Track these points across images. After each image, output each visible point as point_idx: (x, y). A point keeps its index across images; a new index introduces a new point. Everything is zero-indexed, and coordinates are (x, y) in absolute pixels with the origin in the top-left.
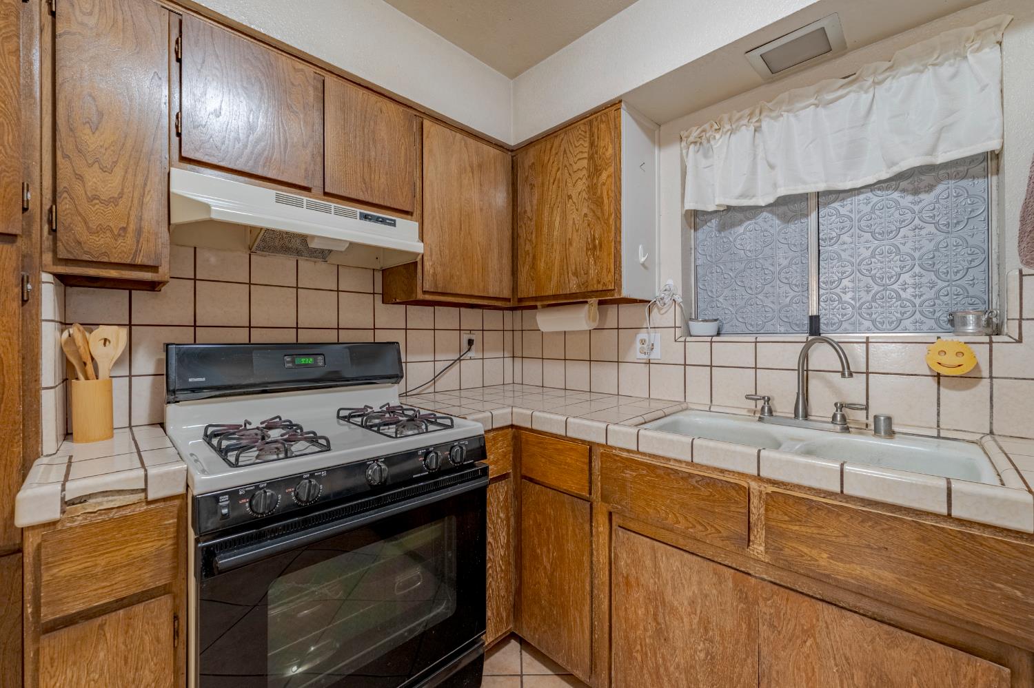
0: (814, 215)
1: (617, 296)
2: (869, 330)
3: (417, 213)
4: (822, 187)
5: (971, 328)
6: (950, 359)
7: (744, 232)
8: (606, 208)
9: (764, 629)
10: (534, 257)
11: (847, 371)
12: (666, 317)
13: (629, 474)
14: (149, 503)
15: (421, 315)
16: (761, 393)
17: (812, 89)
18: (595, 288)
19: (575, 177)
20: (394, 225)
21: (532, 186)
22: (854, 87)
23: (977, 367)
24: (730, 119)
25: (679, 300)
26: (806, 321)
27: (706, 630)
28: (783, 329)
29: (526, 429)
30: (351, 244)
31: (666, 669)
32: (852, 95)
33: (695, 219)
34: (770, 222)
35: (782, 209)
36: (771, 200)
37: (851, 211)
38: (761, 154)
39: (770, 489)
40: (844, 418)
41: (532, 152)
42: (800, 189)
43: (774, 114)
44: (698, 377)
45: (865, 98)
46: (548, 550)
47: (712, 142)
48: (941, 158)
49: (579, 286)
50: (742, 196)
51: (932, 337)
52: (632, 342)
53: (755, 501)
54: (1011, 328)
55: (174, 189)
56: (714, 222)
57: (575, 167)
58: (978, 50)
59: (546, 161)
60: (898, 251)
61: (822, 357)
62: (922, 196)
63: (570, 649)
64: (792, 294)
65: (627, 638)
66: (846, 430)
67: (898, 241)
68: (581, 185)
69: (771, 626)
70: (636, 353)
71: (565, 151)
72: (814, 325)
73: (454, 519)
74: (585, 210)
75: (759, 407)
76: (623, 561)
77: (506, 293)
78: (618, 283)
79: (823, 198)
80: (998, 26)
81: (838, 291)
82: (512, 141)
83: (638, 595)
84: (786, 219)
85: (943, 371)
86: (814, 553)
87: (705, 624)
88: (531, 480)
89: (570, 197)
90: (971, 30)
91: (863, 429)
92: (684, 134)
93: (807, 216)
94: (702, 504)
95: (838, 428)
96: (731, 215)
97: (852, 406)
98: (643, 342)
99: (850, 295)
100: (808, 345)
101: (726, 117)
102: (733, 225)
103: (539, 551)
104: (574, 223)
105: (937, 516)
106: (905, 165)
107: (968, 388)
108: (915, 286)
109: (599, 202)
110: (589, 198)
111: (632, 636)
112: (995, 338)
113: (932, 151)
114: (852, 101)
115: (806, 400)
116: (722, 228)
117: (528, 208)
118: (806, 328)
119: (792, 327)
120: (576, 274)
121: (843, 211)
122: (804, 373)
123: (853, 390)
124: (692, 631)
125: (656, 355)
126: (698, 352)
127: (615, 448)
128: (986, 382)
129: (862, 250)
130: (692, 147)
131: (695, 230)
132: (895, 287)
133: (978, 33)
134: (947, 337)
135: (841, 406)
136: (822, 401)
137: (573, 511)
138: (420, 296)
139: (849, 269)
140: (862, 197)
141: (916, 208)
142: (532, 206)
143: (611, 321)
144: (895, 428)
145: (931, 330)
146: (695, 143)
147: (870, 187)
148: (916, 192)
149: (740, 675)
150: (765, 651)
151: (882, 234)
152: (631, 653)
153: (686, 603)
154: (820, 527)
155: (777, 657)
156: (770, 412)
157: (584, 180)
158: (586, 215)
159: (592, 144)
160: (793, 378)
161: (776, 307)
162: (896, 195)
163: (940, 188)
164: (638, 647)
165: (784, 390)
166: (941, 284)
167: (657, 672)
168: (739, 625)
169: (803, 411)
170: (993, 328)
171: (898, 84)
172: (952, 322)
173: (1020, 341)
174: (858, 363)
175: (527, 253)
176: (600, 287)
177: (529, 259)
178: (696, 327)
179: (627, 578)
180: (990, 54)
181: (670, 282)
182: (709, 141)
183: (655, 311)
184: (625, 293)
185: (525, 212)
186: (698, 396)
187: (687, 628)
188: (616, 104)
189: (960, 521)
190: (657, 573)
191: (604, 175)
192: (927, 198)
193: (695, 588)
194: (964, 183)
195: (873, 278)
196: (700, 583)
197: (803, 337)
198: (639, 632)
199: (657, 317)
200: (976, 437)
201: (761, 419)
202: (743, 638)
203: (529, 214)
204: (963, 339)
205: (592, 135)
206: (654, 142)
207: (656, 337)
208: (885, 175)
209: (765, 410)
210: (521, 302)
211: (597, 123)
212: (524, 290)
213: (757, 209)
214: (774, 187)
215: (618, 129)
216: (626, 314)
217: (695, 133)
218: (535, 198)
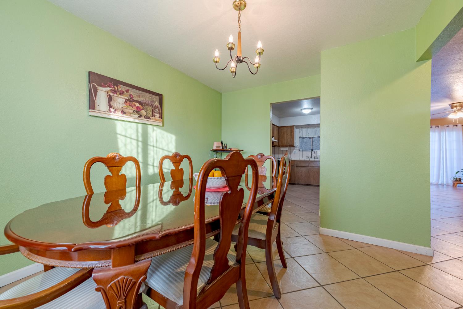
3: (274, 137)
7: (305, 139)
9: (310, 171)
10: (282, 141)
13: (299, 162)
17: (312, 127)
18: (291, 145)
21: (282, 132)
25: (299, 147)
33: (300, 137)
34: (308, 139)
36: (308, 137)
37: (315, 139)
41: (282, 128)
43: (309, 128)
45: (316, 129)
49: (289, 145)
52: (293, 151)
53: (309, 162)
56: (302, 138)
57: (289, 132)
59: (284, 129)
61: (313, 152)
64: (310, 146)
70: (293, 153)
71: (287, 129)
72: (312, 149)
76: (298, 170)
78: (294, 145)
79: (313, 137)
82: (279, 126)
83: (299, 173)
86: (313, 165)
89: (288, 135)
92: (299, 128)
94: (305, 163)
96: (303, 138)
97: (315, 157)
99: (315, 147)
101: (304, 128)
104: (288, 138)
109: (292, 136)
119: (310, 150)
120: (288, 143)
122: (311, 154)
123: (315, 155)
125: (296, 153)
126: (301, 152)
130: (300, 130)
131: (300, 139)
132: (319, 146)
136: (313, 157)
137: (292, 167)
143: (290, 149)
152: (298, 178)
158: (290, 137)
161: (308, 148)
165: (310, 156)
168: (308, 172)
169: (311, 158)
174: (316, 153)
177: (280, 141)
178: (300, 150)
181: (298, 145)
183: (296, 148)
186: (301, 156)
188: (294, 126)
191: (292, 133)
193: (304, 170)
197: (311, 151)
206: (296, 128)
207: (296, 151)
209: (308, 157)
210: (279, 146)
211: (292, 128)
212: (280, 145)
213: (306, 137)
214: (309, 135)
215: (294, 129)
216: (292, 148)
217: (301, 128)
218: (282, 133)
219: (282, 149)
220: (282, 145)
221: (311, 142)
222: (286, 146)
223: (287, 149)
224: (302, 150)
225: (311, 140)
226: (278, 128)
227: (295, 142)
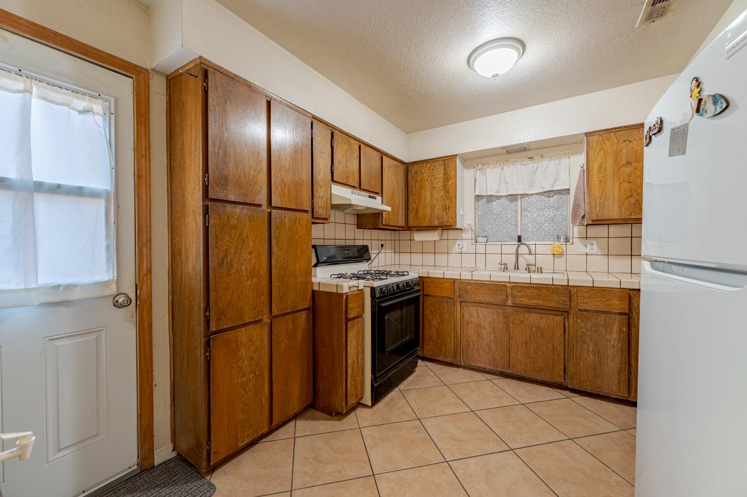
0: (519, 201)
1: (454, 228)
2: (536, 241)
3: (380, 194)
4: (522, 193)
5: (562, 240)
6: (556, 249)
7: (495, 204)
8: (451, 194)
9: (511, 325)
10: (417, 210)
11: (530, 254)
12: (467, 235)
13: (469, 287)
14: (358, 290)
15: (383, 235)
16: (503, 262)
17: (520, 160)
18: (446, 224)
19: (438, 180)
20: (376, 199)
21: (416, 181)
22: (532, 161)
23: (563, 251)
24: (493, 164)
25: (474, 229)
26: (517, 238)
27: (494, 330)
28: (509, 240)
29: (426, 277)
30: (367, 207)
31: (481, 347)
32: (532, 164)
33: (478, 198)
34: (504, 201)
35: (509, 198)
36: (506, 194)
37: (531, 201)
38: (503, 177)
39: (513, 285)
40: (529, 269)
41: (416, 166)
42: (516, 193)
43: (508, 165)
44: (481, 258)
45: (535, 165)
46: (436, 319)
47: (486, 170)
48: (555, 189)
49: (439, 223)
50: (496, 192)
51: (552, 243)
52: (454, 245)
53: (508, 289)
54: (571, 240)
55: (332, 192)
56: (485, 200)
57: (438, 177)
58: (564, 158)
59: (423, 171)
60: (544, 215)
61: (523, 249)
62: (551, 198)
63: (446, 351)
64: (512, 228)
65: (467, 341)
66: (529, 272)
67: (544, 212)
68: (440, 184)
69: (513, 323)
70: (456, 249)
71: (432, 170)
72: (520, 239)
73: (413, 305)
74: (442, 194)
75: (503, 268)
76: (466, 316)
77: (404, 225)
78: (455, 222)
79: (524, 195)
80: (569, 153)
81: (527, 227)
82: (407, 161)
83: (471, 326)
84: (511, 201)
85: (555, 253)
86: (524, 300)
87: (494, 329)
88: (428, 295)
89: (435, 188)
90: (562, 153)
91: (534, 272)
92: (475, 166)
93: (517, 201)
94: (493, 292)
95: (527, 272)
96: (490, 198)
97: (531, 265)
98: (459, 245)
99: (530, 229)
100: (519, 246)
101: (492, 163)
102: (492, 201)
103: (432, 321)
104: (437, 198)
105: (550, 285)
106: (546, 190)
107: (560, 258)
108: (549, 227)
109: (448, 192)
110: (444, 190)
111: (469, 340)
112: (567, 243)
113: (553, 186)
114: (531, 165)
115: (518, 263)
116: (488, 202)
117: (414, 190)
118: (517, 240)
119: (512, 239)
120: (437, 218)
121: (529, 200)
122: (517, 255)
123: (531, 259)
124: (490, 332)
125: (464, 250)
126: (481, 248)
127: (463, 280)
128: (565, 256)
129: (534, 214)
130: (478, 171)
131: (478, 201)
132: (543, 227)
133: (564, 154)
134: (557, 243)
135: (528, 265)
136: (522, 264)
137: (447, 303)
138: (382, 227)
139: (530, 220)
140: (534, 196)
141: (549, 202)
142: (416, 188)
143: (445, 237)
144: (543, 271)
145: (553, 241)
146: (479, 170)
147: (537, 194)
148: (549, 197)
149: (504, 340)
150: (511, 330)
151: (540, 209)
152: (469, 346)
153: (488, 324)
154: (525, 292)
155: (514, 331)
156: (507, 268)
157: (441, 182)
158: (442, 196)
159: (445, 169)
160: (514, 256)
161: (507, 232)
162: (544, 197)
163: (555, 197)
164: (472, 343)
165: (510, 260)
166: (555, 226)
167: (478, 348)
168: (504, 326)
169: (517, 267)
170: (567, 240)
171: (544, 163)
172: (558, 238)
173: (573, 244)
174: (533, 252)
175: (413, 208)
176: (448, 224)
177: (414, 211)
178: (479, 239)
179: (468, 321)
180: (567, 160)
181: (470, 222)
182: (484, 169)
183: (464, 233)
184: (458, 227)
185: (412, 191)
186: (481, 264)
187: (488, 331)
188: (455, 156)
189: (555, 285)
190: (478, 317)
191: (450, 182)
192: (552, 199)
193: (491, 319)
194: (562, 196)
195: (537, 223)
196: (492, 317)
197: (516, 243)
198: (472, 338)
199: (464, 235)
200: (562, 272)
201: (504, 271)
202: (505, 328)
203: (414, 192)
204: (560, 243)
205: (445, 165)
206: (464, 167)
207: (465, 243)
208: (540, 191)
209: (505, 268)
210: (408, 228)
211: (447, 162)
212: (411, 223)
213: (501, 197)
214: (508, 190)
215: (455, 165)
216: (452, 234)
217: (480, 167)
218: (418, 185)
219: (419, 237)
220: (416, 225)
221: (517, 212)
222: (431, 228)
223: (434, 236)
224: (484, 239)
225: (516, 207)
226: (401, 168)
227: (460, 212)
